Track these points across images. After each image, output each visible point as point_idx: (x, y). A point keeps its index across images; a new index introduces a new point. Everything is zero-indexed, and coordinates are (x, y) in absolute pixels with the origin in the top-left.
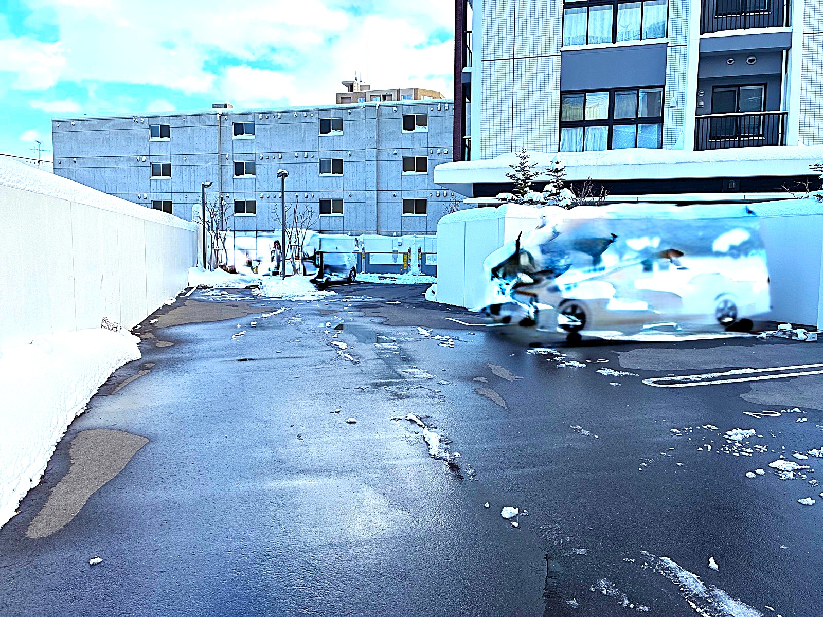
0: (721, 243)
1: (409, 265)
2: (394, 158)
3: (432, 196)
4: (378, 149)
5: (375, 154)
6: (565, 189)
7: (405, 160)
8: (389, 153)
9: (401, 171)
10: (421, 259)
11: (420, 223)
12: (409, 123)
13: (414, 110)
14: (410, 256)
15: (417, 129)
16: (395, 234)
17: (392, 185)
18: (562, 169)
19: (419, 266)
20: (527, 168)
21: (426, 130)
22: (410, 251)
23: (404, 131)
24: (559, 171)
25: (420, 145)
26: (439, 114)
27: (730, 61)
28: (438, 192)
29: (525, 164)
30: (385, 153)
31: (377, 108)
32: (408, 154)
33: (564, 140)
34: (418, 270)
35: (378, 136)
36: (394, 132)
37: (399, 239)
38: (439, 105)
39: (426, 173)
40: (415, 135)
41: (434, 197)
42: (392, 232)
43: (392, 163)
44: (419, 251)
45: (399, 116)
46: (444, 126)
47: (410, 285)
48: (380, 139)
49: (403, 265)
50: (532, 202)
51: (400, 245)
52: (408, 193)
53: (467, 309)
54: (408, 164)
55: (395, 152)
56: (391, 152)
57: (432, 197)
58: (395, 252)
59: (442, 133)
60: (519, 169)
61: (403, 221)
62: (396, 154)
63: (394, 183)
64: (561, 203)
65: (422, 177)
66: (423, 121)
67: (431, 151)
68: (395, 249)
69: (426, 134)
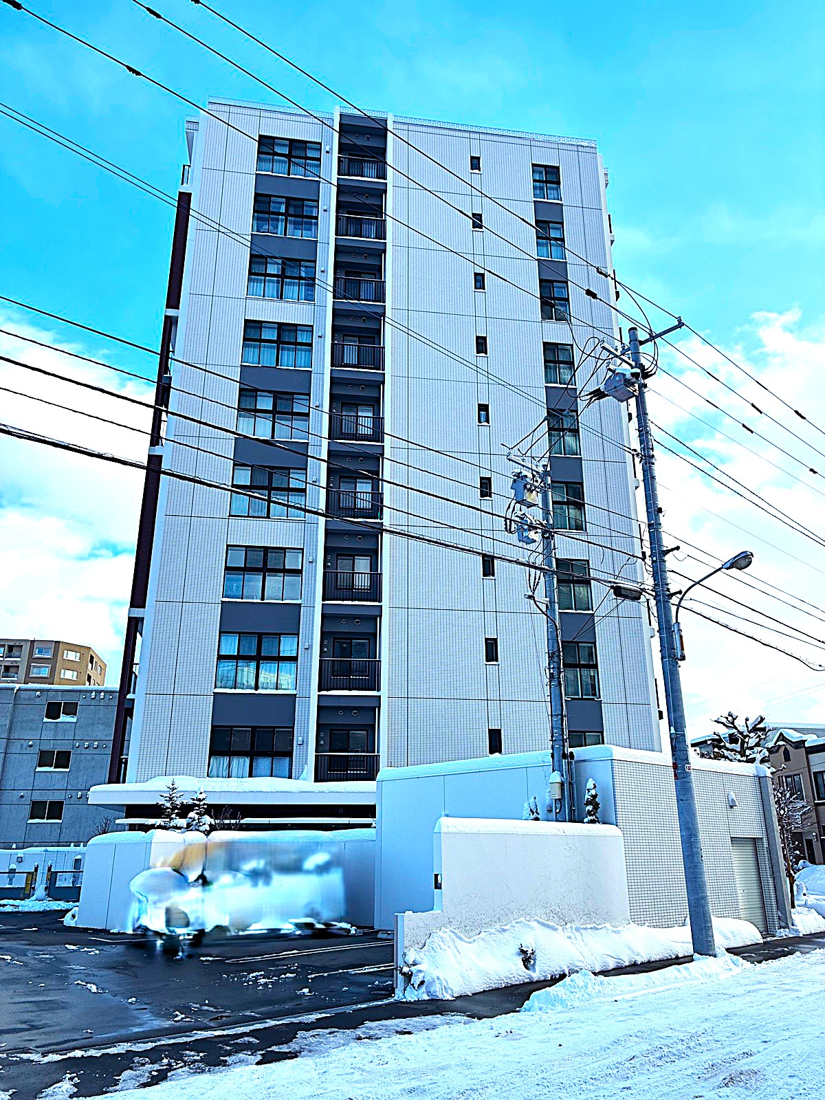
0: (310, 863)
1: (34, 888)
2: (29, 750)
3: (71, 797)
4: (8, 739)
5: (4, 745)
6: (206, 816)
7: (42, 753)
8: (22, 745)
9: (35, 765)
10: (50, 880)
11: (51, 831)
12: (53, 711)
13: (62, 697)
14: (36, 876)
15: (63, 718)
16: (14, 846)
17: (21, 783)
18: (204, 799)
19: (46, 888)
20: (175, 799)
21: (74, 720)
22: (36, 869)
23: (46, 720)
24: (202, 801)
25: (65, 736)
26: (93, 703)
27: (341, 713)
28: (80, 793)
29: (173, 795)
30: (18, 744)
31: (15, 691)
32: (47, 747)
33: (212, 767)
34: (44, 895)
35: (11, 723)
36: (32, 721)
37: (20, 853)
38: (94, 694)
39: (68, 770)
40: (59, 725)
41: (74, 798)
42: (11, 844)
43: (24, 756)
44: (49, 869)
45: (44, 702)
46: (97, 717)
47: (39, 912)
48: (13, 728)
49: (24, 888)
50: (176, 828)
51: (20, 860)
52: (41, 794)
53: (109, 931)
54: (45, 758)
55: (31, 743)
56: (25, 744)
57: (72, 799)
58: (12, 871)
59: (93, 724)
60: (168, 799)
61: (28, 828)
62: (31, 746)
63: (23, 781)
64: (201, 829)
65: (61, 775)
66: (71, 709)
67: (77, 744)
68: (13, 866)
69: (74, 725)
